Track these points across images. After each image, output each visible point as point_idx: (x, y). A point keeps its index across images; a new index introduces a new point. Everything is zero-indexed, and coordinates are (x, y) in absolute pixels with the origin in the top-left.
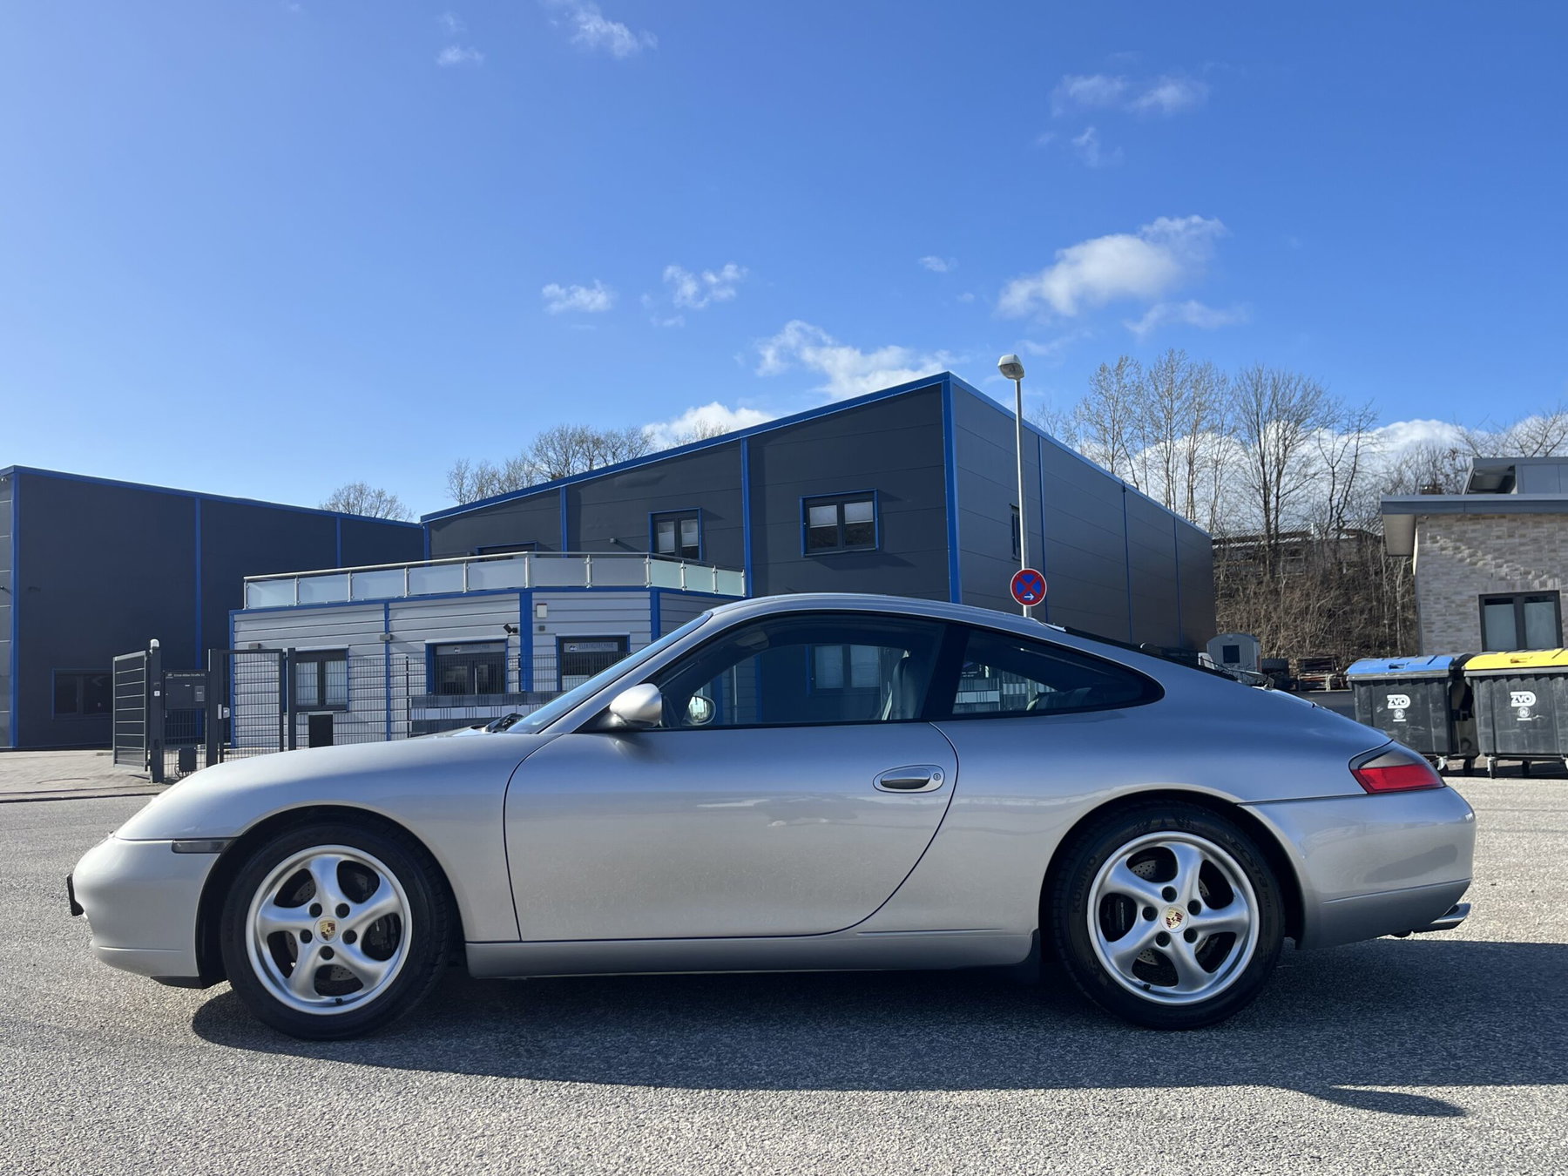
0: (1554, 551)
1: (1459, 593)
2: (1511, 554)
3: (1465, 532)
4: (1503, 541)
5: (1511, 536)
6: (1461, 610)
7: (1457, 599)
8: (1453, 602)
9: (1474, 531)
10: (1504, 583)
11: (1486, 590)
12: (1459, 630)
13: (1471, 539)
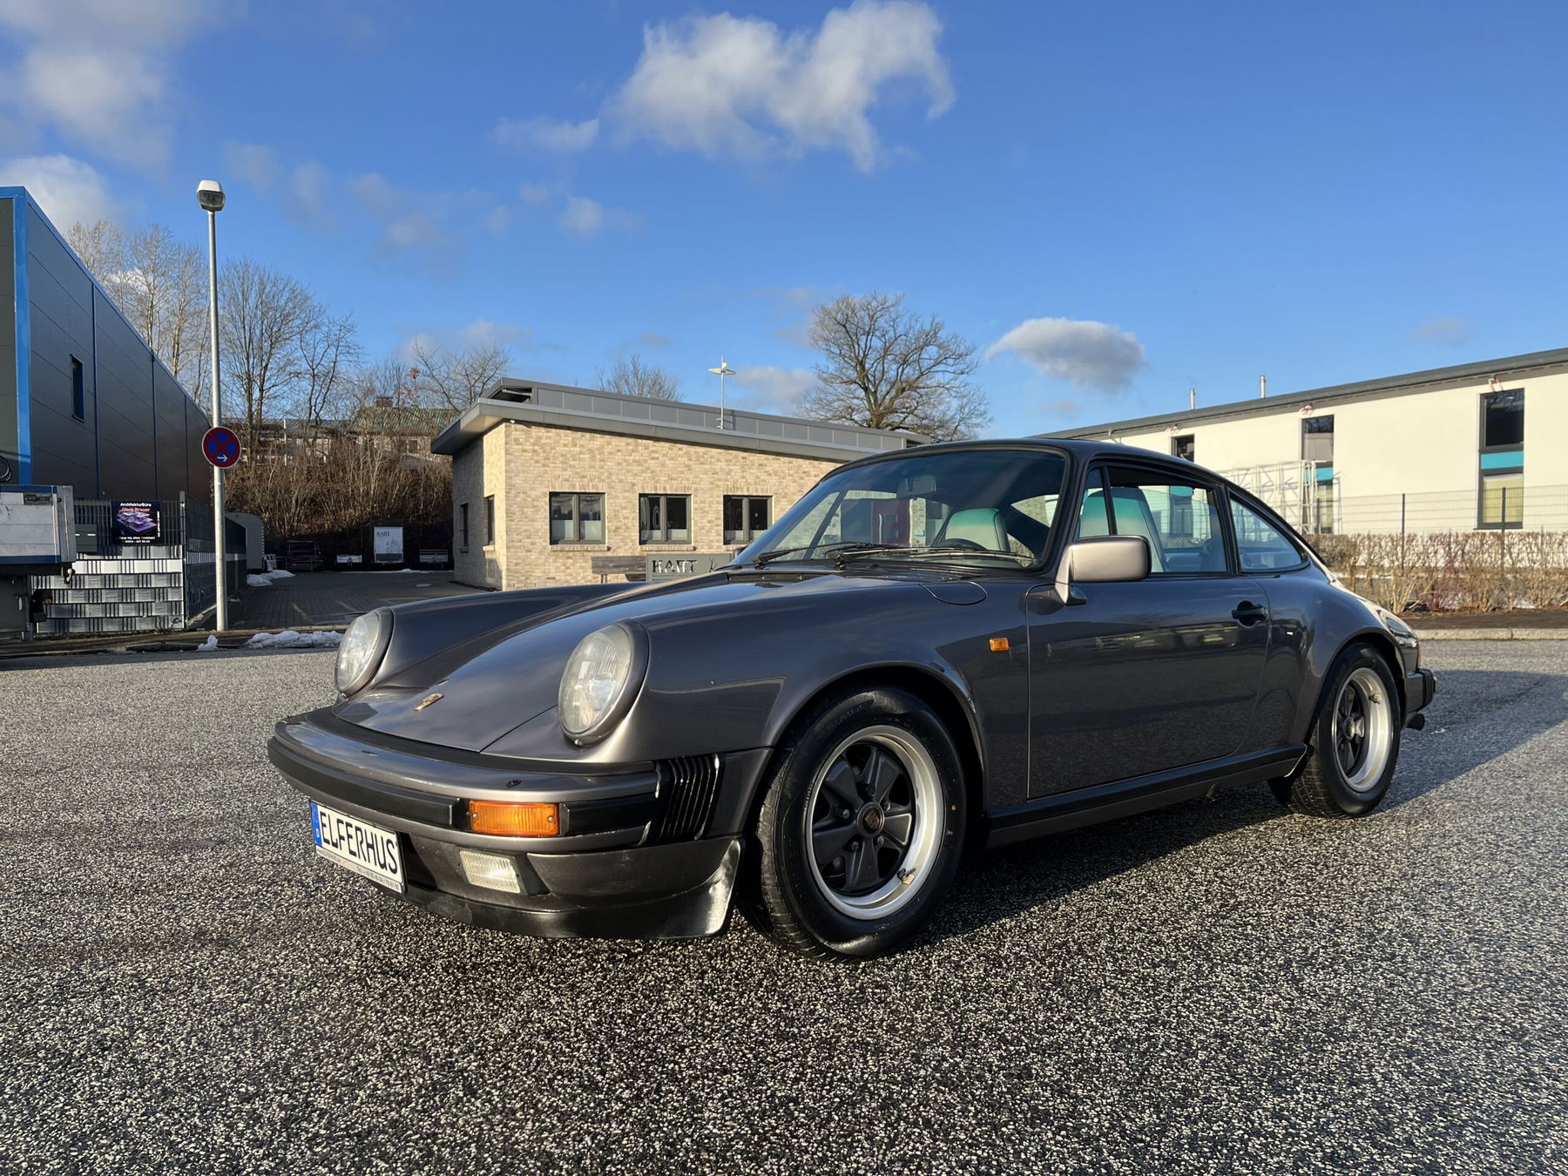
0: (603, 460)
1: (532, 489)
2: (574, 460)
3: (540, 438)
4: (567, 449)
5: (575, 445)
6: (536, 503)
7: (533, 494)
8: (529, 496)
9: (547, 438)
10: (567, 484)
11: (554, 487)
12: (533, 520)
13: (546, 444)
